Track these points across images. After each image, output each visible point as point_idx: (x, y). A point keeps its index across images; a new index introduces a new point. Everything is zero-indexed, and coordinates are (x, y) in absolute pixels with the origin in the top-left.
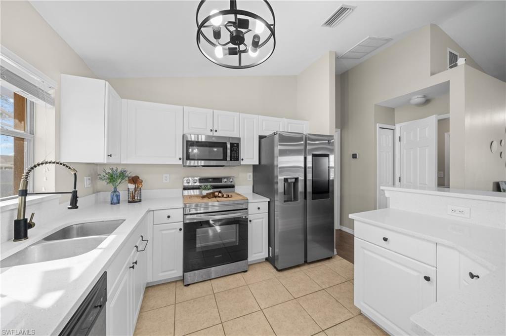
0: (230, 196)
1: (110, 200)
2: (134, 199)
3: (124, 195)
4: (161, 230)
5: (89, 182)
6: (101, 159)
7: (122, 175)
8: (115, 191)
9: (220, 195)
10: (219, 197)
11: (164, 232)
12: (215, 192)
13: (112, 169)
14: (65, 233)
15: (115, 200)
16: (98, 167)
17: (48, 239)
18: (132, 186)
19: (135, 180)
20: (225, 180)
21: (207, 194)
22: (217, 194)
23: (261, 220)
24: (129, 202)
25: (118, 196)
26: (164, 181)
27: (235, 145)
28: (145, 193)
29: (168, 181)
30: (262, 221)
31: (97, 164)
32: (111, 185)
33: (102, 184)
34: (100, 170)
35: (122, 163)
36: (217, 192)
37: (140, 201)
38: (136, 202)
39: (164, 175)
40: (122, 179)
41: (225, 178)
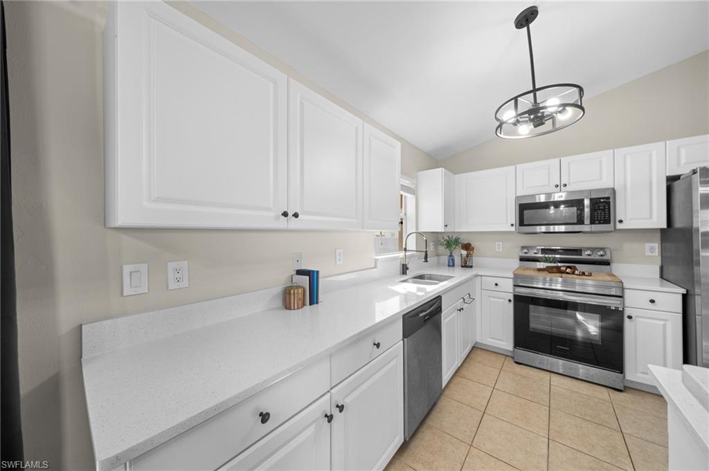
0: (586, 274)
1: (447, 264)
2: (466, 265)
3: (458, 260)
4: (490, 297)
5: (433, 247)
6: (441, 229)
7: (457, 241)
8: (451, 256)
9: (568, 270)
10: (568, 273)
11: (492, 299)
12: (561, 267)
13: (449, 237)
14: (421, 277)
15: (451, 264)
16: (439, 235)
17: (414, 278)
18: (464, 253)
19: (467, 247)
20: (589, 252)
21: (547, 267)
22: (563, 269)
23: (662, 323)
24: (462, 266)
25: (453, 260)
26: (497, 250)
27: (602, 200)
28: (475, 260)
29: (501, 250)
30: (664, 326)
31: (438, 233)
32: (447, 250)
33: (442, 249)
34: (440, 237)
35: (456, 231)
36: (564, 266)
37: (471, 267)
38: (468, 267)
39: (497, 243)
40: (457, 245)
41: (588, 249)
